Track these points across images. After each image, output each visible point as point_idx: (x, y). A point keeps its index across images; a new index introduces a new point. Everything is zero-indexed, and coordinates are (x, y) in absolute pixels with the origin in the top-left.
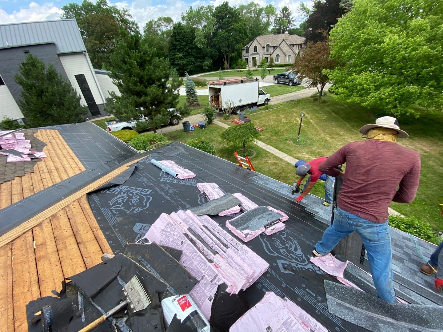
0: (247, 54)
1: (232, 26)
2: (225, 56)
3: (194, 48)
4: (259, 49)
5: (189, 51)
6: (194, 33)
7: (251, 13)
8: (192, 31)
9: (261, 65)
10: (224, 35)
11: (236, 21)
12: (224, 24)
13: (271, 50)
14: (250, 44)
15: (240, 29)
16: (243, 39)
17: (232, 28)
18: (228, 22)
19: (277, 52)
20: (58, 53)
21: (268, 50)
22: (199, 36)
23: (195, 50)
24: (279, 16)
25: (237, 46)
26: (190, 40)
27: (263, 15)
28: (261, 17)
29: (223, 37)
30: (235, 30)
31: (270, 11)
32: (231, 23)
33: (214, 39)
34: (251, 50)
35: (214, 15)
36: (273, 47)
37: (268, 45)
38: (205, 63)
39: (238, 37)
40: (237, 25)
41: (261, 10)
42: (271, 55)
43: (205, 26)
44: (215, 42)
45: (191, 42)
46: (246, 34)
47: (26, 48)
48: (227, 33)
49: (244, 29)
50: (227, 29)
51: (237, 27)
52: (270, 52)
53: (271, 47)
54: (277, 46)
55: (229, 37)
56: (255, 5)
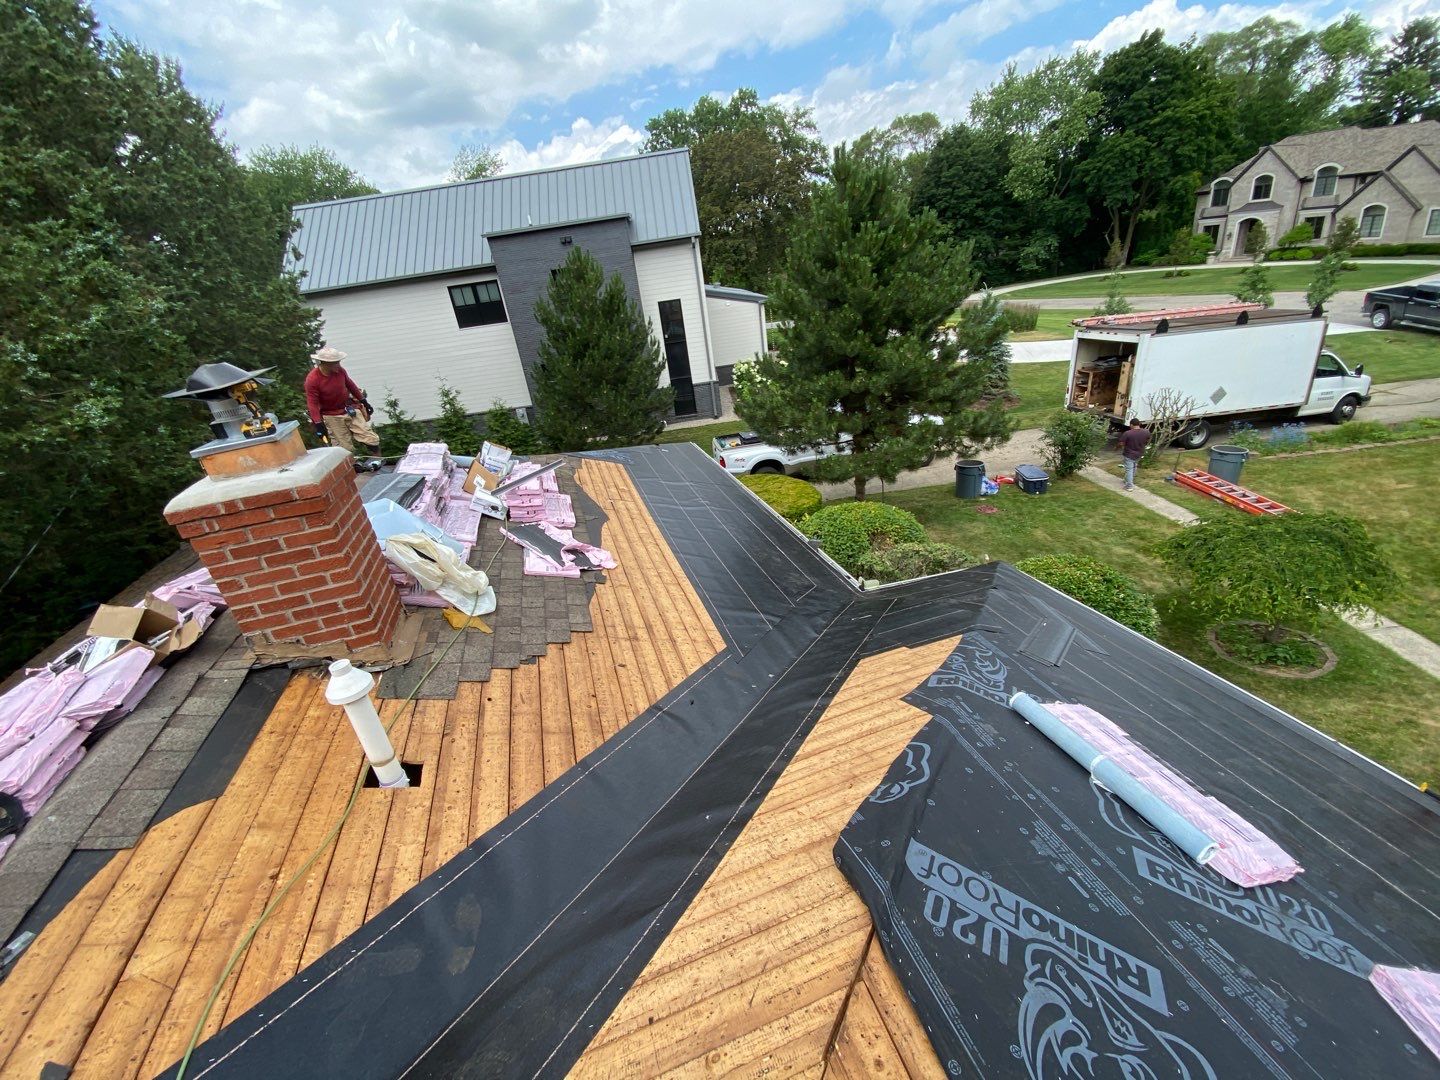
0: (1219, 210)
1: (1169, 113)
2: (1116, 223)
4: (1283, 188)
5: (980, 213)
6: (1008, 151)
7: (1253, 56)
8: (998, 148)
9: (1284, 250)
10: (1127, 146)
11: (1186, 94)
12: (1137, 107)
13: (1342, 190)
14: (1237, 171)
15: (1202, 118)
16: (1210, 155)
17: (1167, 119)
18: (1151, 101)
19: (1372, 196)
21: (1324, 190)
22: (1027, 160)
23: (998, 209)
24: (1388, 57)
25: (1177, 182)
26: (988, 177)
27: (1309, 62)
28: (1297, 68)
29: (1123, 153)
30: (1177, 123)
31: (1345, 41)
32: (1163, 99)
33: (1083, 165)
34: (1243, 191)
35: (1094, 84)
36: (1356, 176)
37: (1328, 173)
38: (1029, 250)
39: (1185, 150)
40: (1188, 108)
41: (1302, 43)
42: (1338, 208)
43: (1054, 125)
44: (1086, 172)
45: (992, 185)
46: (1223, 135)
48: (1141, 139)
49: (1220, 119)
50: (1142, 125)
51: (1191, 112)
52: (1337, 196)
53: (1341, 177)
54: (1376, 175)
55: (1147, 153)
56: (1277, 29)
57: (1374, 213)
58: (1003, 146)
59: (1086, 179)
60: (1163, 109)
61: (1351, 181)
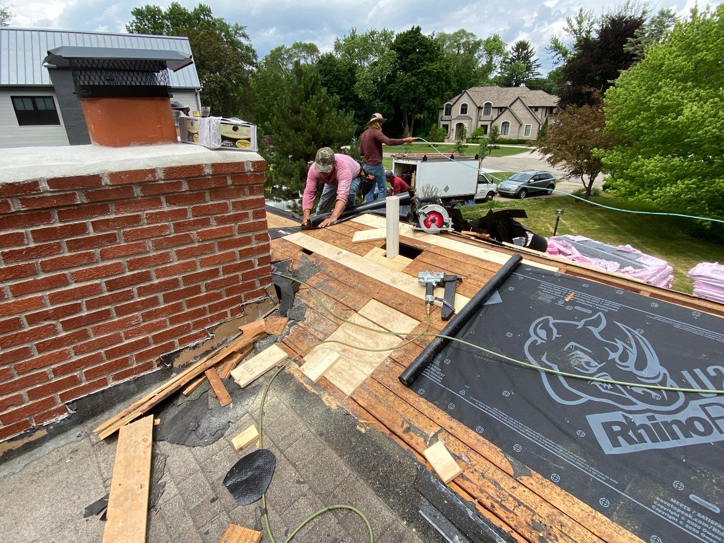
0: (448, 117)
1: (425, 68)
4: (472, 110)
7: (458, 47)
9: (473, 139)
11: (432, 60)
12: (411, 62)
13: (494, 114)
14: (454, 100)
15: (438, 73)
16: (443, 91)
17: (425, 70)
18: (417, 60)
19: (506, 117)
21: (487, 113)
24: (510, 56)
25: (430, 102)
26: (346, 85)
27: (481, 53)
28: (476, 55)
30: (429, 73)
31: (494, 46)
33: (390, 87)
34: (456, 110)
35: (393, 47)
36: (498, 108)
37: (488, 105)
39: (433, 87)
40: (434, 67)
41: (478, 44)
42: (493, 122)
43: (375, 64)
44: (392, 91)
45: (348, 89)
46: (448, 82)
48: (414, 78)
49: (446, 75)
50: (414, 72)
51: (434, 69)
52: (492, 116)
53: (493, 108)
54: (506, 108)
55: (417, 85)
56: (467, 35)
57: (505, 124)
58: (352, 69)
59: (392, 94)
60: (423, 66)
61: (497, 110)
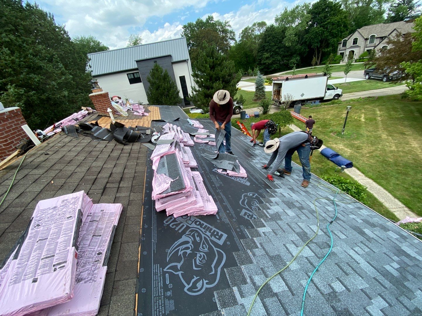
0: (344, 48)
1: (329, 21)
2: (316, 52)
3: (282, 47)
4: (361, 42)
5: (277, 50)
6: (285, 32)
8: (283, 31)
9: (360, 59)
10: (318, 30)
11: (334, 15)
12: (320, 19)
14: (349, 37)
15: (339, 22)
16: (341, 32)
19: (384, 43)
20: (172, 61)
21: (372, 42)
22: (289, 35)
23: (283, 49)
25: (332, 40)
26: (280, 40)
29: (316, 32)
30: (332, 23)
32: (328, 17)
34: (350, 43)
37: (373, 37)
38: (292, 60)
39: (334, 31)
42: (375, 47)
45: (281, 42)
47: (155, 59)
52: (375, 43)
53: (376, 38)
54: (385, 37)
57: (385, 47)
59: (307, 40)
61: (379, 39)
